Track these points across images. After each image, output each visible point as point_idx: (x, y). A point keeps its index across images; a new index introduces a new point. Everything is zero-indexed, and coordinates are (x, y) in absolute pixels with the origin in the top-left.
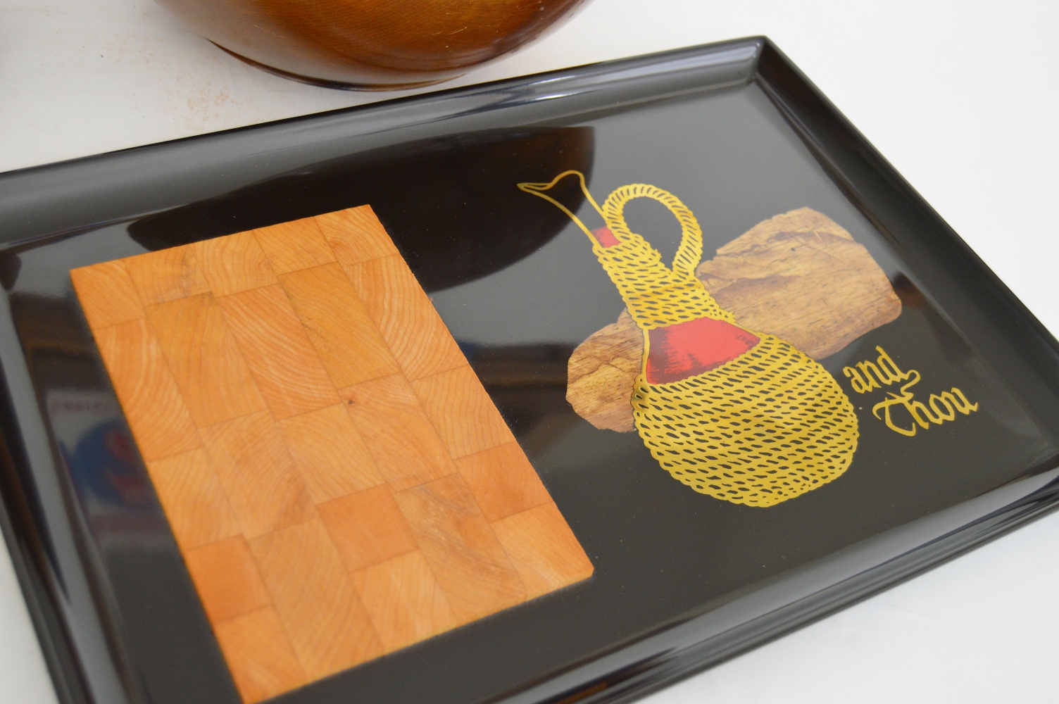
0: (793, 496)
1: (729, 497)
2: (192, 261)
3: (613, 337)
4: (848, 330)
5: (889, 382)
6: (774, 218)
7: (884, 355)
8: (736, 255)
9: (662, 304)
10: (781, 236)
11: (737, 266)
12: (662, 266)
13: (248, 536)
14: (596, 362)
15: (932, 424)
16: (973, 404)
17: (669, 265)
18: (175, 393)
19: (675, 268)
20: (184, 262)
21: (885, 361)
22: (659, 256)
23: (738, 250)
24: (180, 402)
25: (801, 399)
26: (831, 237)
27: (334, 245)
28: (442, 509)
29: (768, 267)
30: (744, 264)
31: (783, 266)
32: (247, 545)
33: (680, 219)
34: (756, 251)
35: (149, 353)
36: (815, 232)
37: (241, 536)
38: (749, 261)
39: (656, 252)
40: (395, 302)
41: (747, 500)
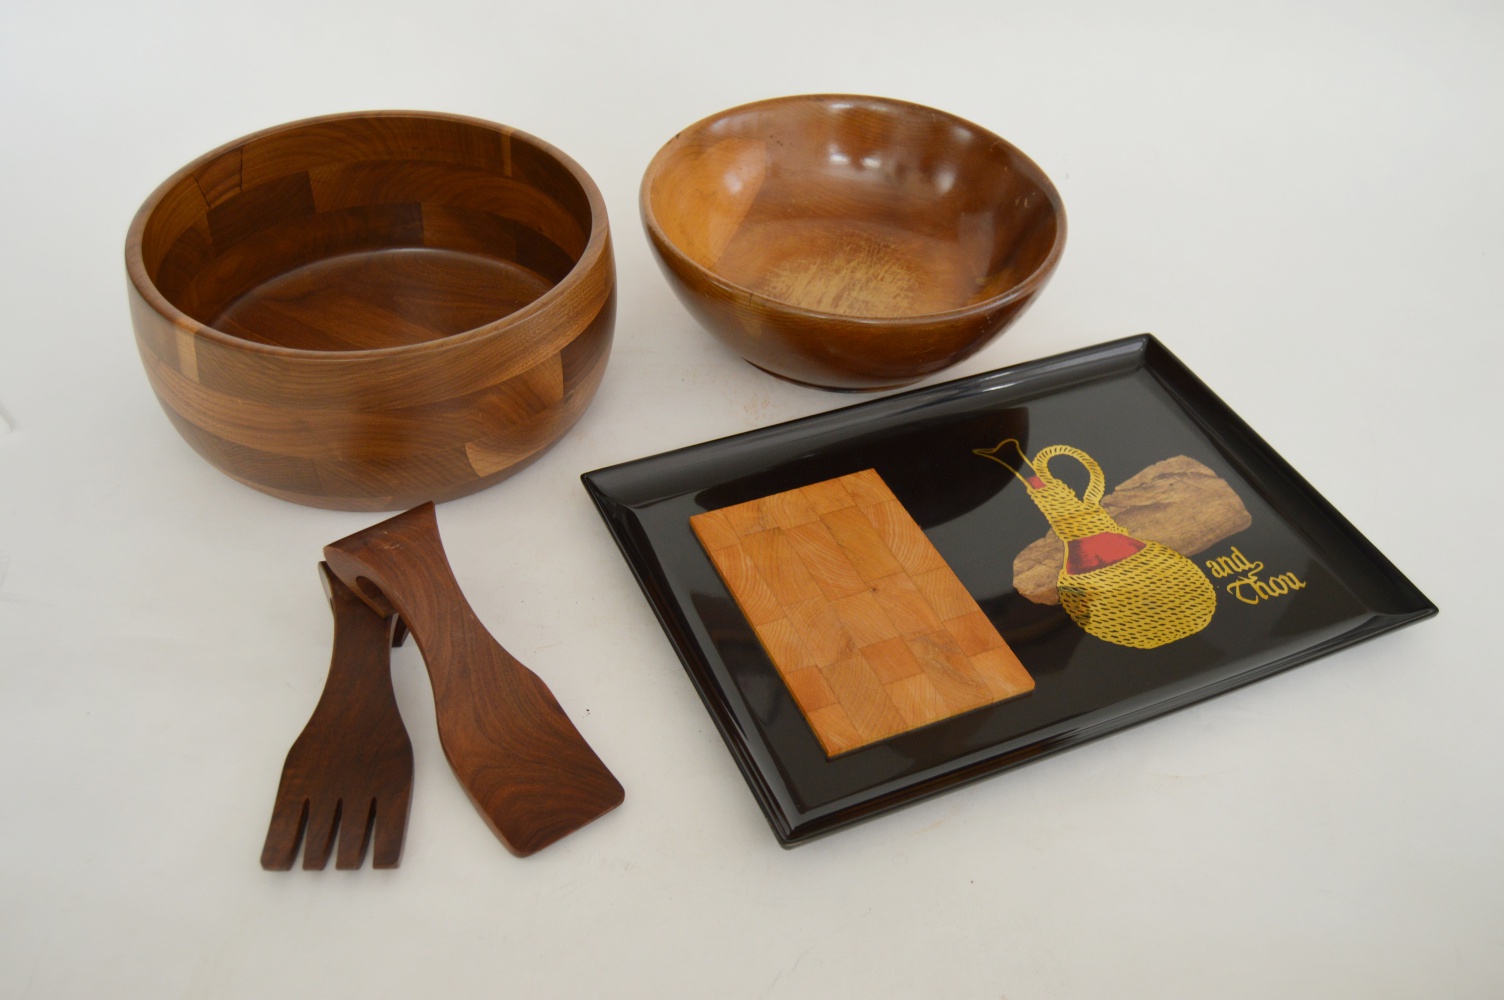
0: (1168, 641)
1: (1124, 643)
2: (764, 509)
3: (1044, 546)
4: (1211, 537)
5: (1240, 570)
6: (1158, 464)
7: (1237, 553)
8: (1129, 490)
9: (1076, 524)
10: (1162, 476)
11: (1130, 498)
12: (1076, 499)
13: (820, 666)
14: (1032, 563)
15: (1270, 596)
16: (1302, 582)
17: (1081, 499)
18: (765, 586)
19: (1085, 501)
20: (759, 509)
21: (1237, 557)
22: (1073, 493)
23: (1130, 487)
24: (769, 592)
25: (1176, 582)
26: (1200, 475)
27: (854, 495)
28: (937, 650)
29: (1153, 497)
30: (1135, 496)
31: (1163, 496)
32: (820, 671)
33: (1088, 468)
34: (1144, 487)
35: (746, 565)
36: (1188, 472)
37: (816, 666)
38: (1138, 494)
39: (1071, 490)
40: (897, 529)
41: (1137, 644)
